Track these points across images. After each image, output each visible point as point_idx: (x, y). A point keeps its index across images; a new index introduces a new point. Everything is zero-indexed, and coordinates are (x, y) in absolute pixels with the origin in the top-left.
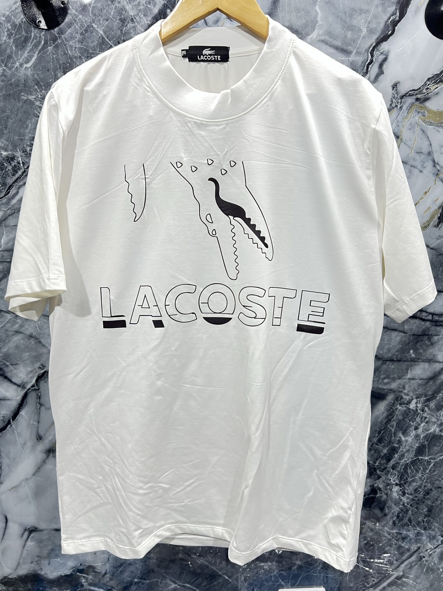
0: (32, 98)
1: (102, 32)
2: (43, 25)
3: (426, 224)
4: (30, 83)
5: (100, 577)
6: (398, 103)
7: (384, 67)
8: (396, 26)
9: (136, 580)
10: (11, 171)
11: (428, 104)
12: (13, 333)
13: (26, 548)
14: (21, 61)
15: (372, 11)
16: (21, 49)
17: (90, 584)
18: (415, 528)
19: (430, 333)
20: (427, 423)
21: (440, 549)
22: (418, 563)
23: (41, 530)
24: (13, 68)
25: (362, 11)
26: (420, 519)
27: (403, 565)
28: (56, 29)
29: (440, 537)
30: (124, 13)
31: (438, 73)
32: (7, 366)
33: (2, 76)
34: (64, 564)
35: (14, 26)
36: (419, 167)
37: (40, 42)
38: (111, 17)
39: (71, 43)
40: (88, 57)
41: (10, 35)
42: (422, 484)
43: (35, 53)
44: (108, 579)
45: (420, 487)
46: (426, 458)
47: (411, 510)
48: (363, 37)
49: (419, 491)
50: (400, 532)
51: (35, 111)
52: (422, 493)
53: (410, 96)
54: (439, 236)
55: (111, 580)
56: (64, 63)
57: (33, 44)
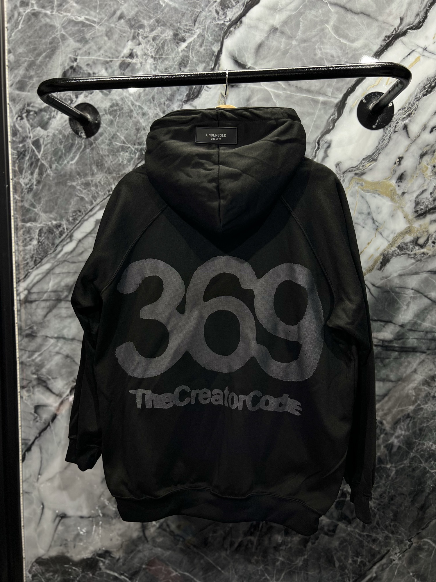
0: (74, 184)
1: (123, 138)
2: (83, 135)
3: (371, 268)
4: (74, 174)
5: (115, 561)
6: (341, 177)
7: (329, 151)
8: (335, 122)
9: (144, 566)
10: (59, 235)
11: (364, 177)
12: (55, 354)
13: (57, 532)
14: (68, 159)
15: (317, 113)
16: (68, 152)
17: (106, 568)
18: (383, 531)
19: (382, 356)
20: (386, 434)
21: (408, 553)
22: (389, 566)
23: (70, 517)
24: (62, 164)
25: (309, 114)
26: (387, 523)
27: (375, 568)
28: (93, 138)
29: (407, 541)
30: (138, 124)
31: (371, 154)
32: (49, 379)
33: (56, 169)
34: (86, 548)
35: (64, 136)
36: (362, 224)
37: (81, 147)
38: (130, 128)
39: (102, 146)
40: (113, 155)
41: (61, 143)
42: (386, 490)
43: (77, 154)
44: (121, 564)
45: (385, 492)
46: (388, 466)
47: (378, 514)
48: (311, 132)
49: (384, 496)
50: (370, 534)
51: (77, 193)
52: (387, 498)
53: (350, 171)
54: (383, 277)
55: (124, 564)
56: (97, 160)
57: (76, 148)
